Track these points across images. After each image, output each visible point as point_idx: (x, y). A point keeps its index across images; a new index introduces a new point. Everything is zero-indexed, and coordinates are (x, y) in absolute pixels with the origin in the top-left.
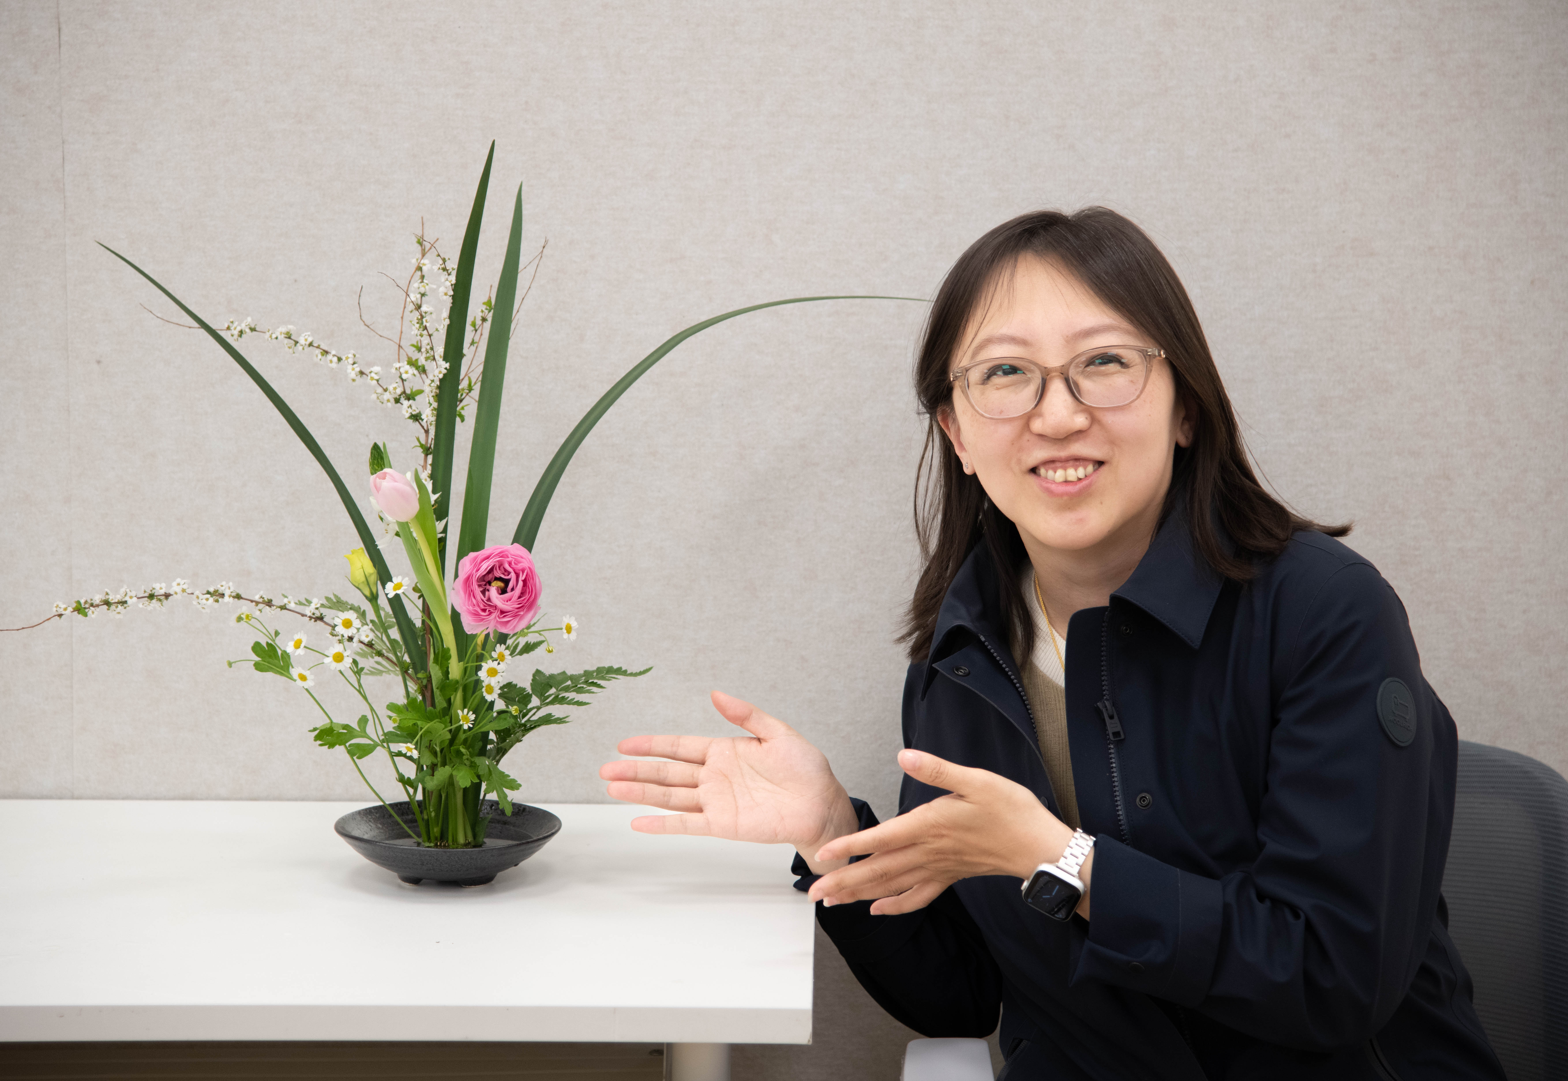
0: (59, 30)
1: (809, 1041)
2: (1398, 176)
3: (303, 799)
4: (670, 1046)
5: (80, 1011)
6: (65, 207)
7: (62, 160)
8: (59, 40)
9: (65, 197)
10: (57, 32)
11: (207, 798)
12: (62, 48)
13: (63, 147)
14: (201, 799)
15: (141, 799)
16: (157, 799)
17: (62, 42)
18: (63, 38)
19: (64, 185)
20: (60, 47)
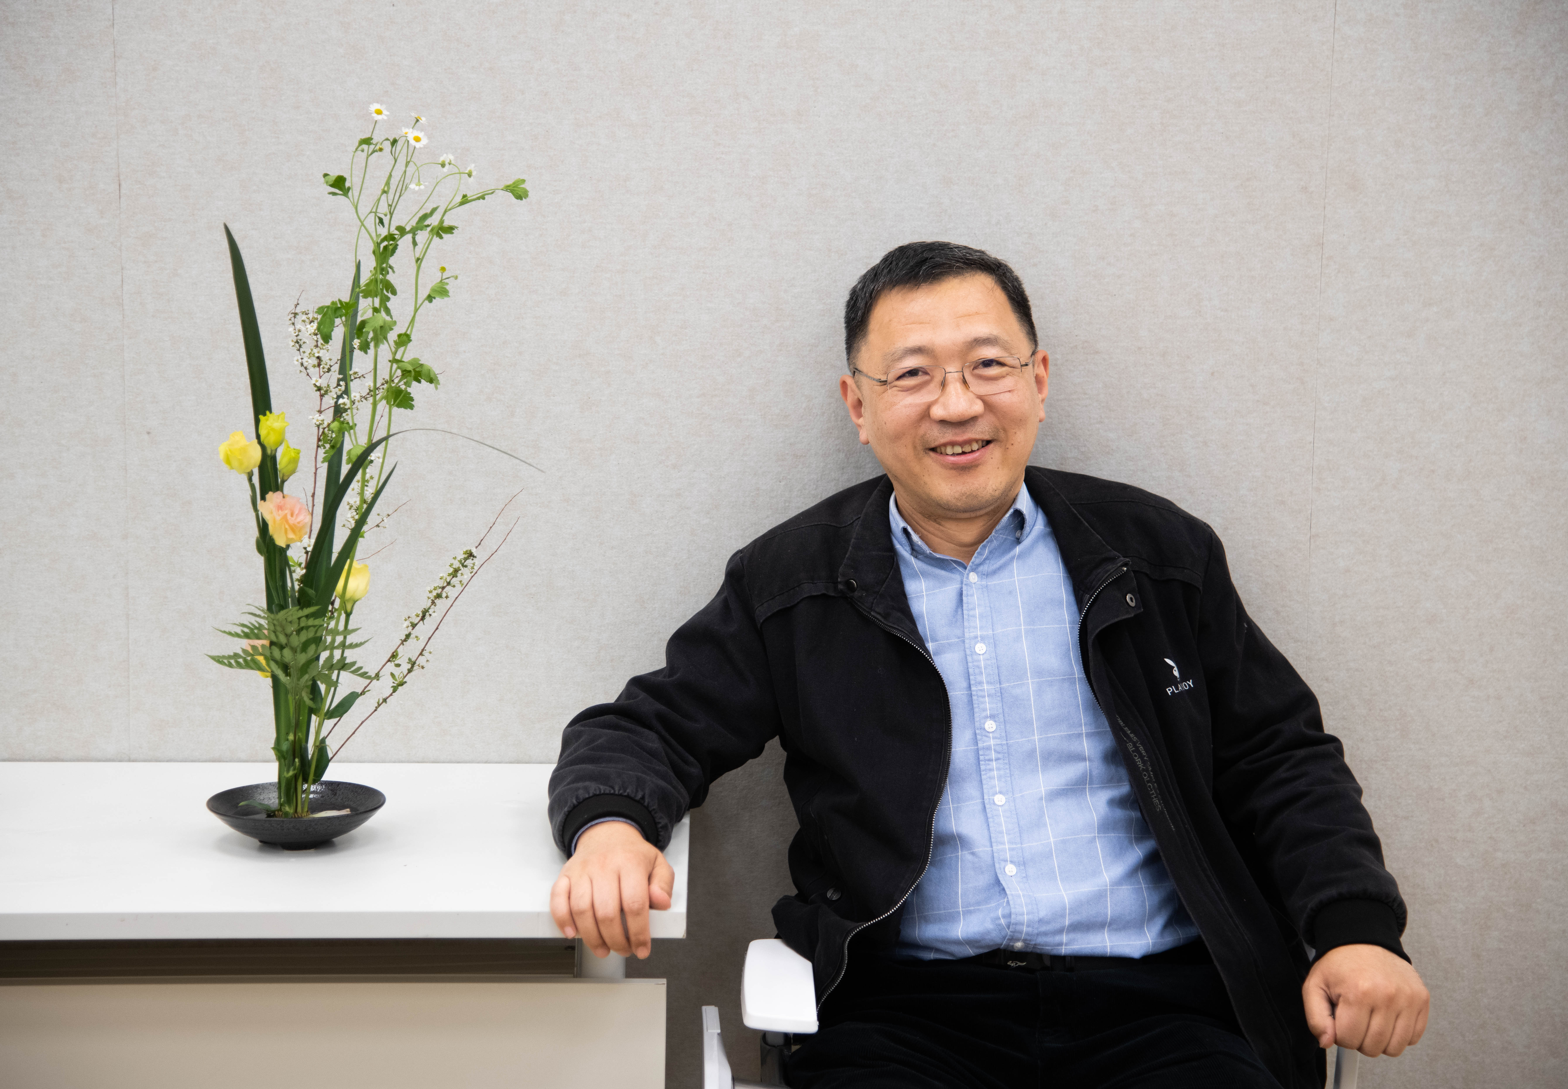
0: (120, 185)
1: (684, 936)
5: (137, 917)
6: (123, 318)
7: (121, 283)
8: (120, 193)
9: (123, 310)
10: (118, 187)
11: (231, 761)
12: (121, 199)
13: (122, 273)
16: (192, 761)
17: (121, 194)
18: (123, 191)
19: (123, 301)
20: (120, 198)
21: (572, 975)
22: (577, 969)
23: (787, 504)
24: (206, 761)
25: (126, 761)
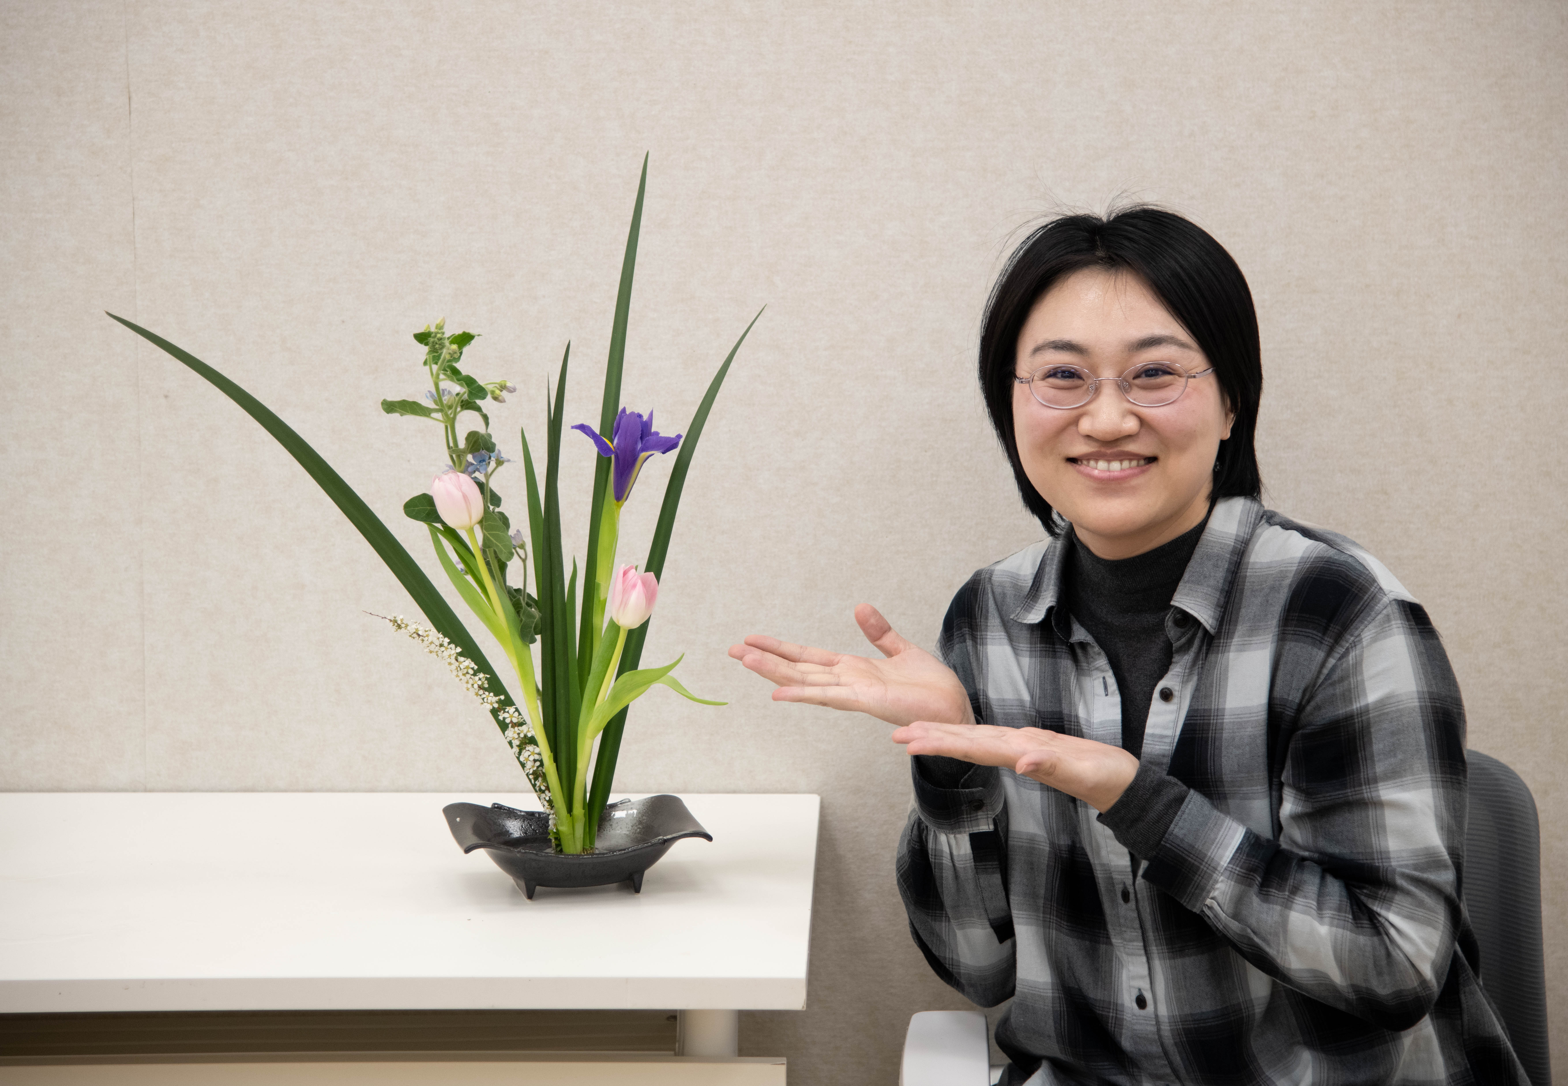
0: (130, 98)
1: (803, 1007)
2: (1337, 221)
3: (353, 791)
4: (683, 1012)
5: (143, 984)
6: (135, 258)
7: (132, 216)
8: (130, 107)
9: (135, 248)
10: (128, 101)
12: (132, 115)
13: (133, 203)
15: (207, 791)
16: (221, 791)
17: (132, 109)
18: (133, 106)
19: (134, 237)
20: (130, 114)
21: (672, 1053)
22: (679, 1045)
23: (934, 479)
24: (237, 791)
25: (142, 791)
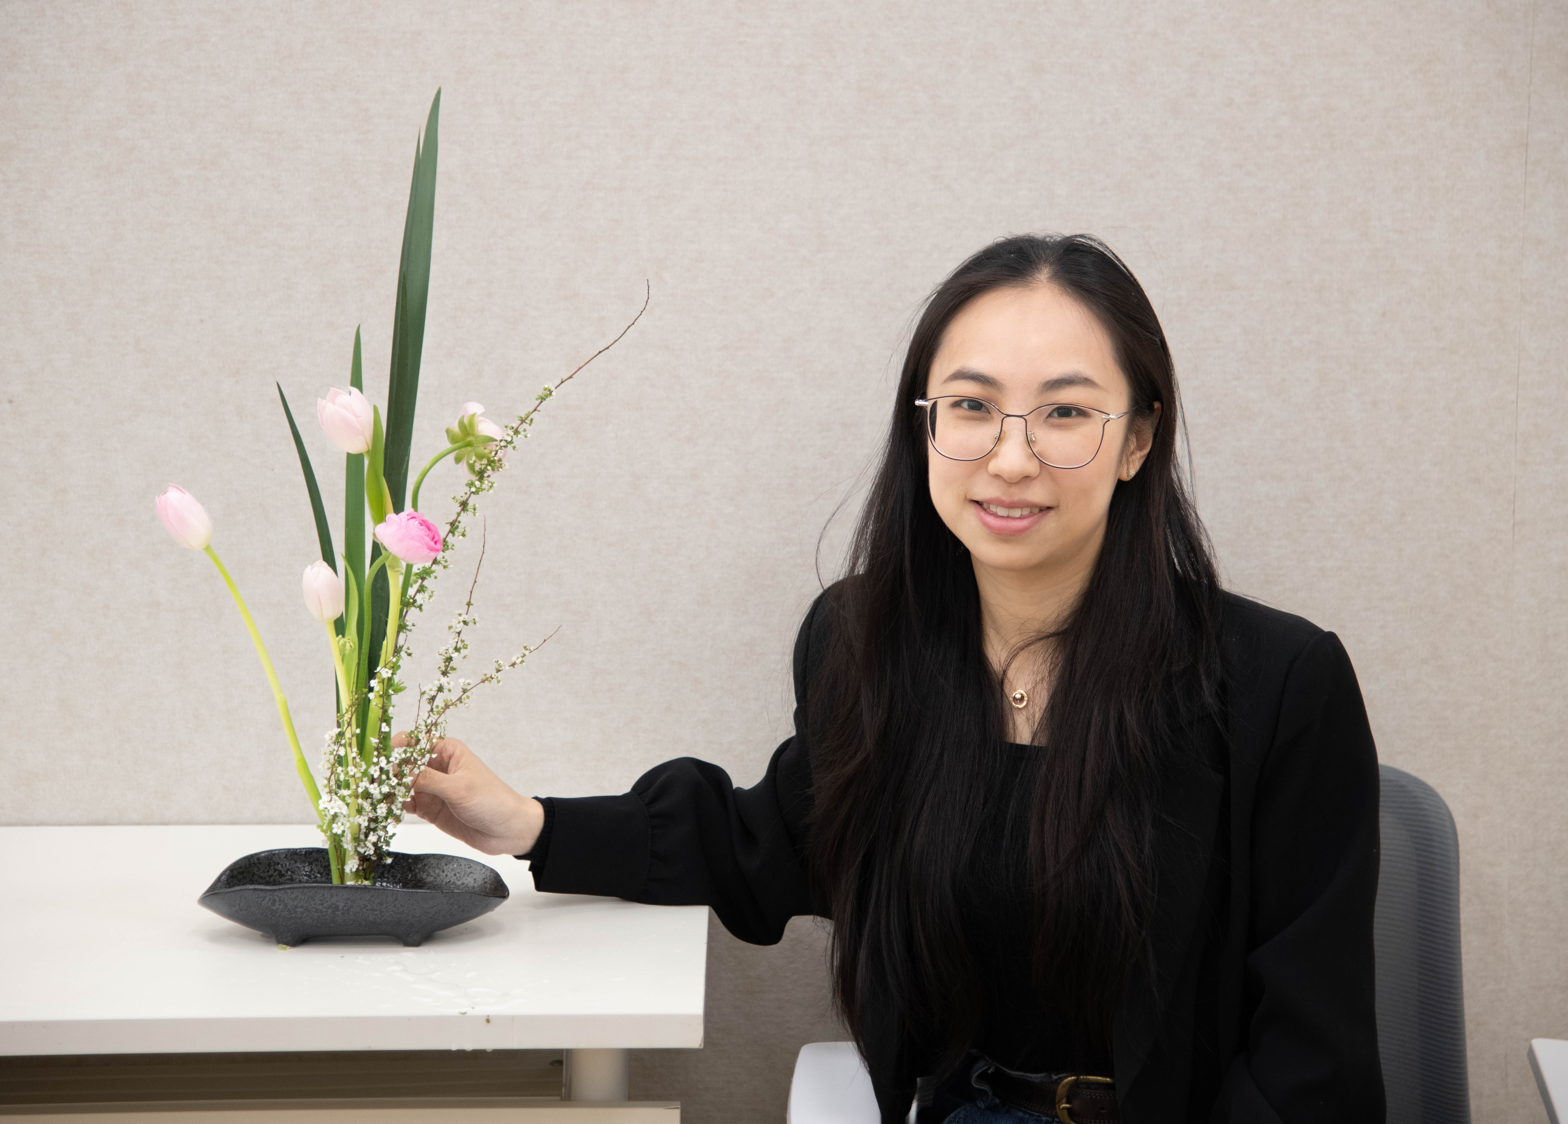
1: (701, 1045)
4: (569, 1052)
11: (119, 824)
14: (114, 825)
21: (559, 1098)
22: (566, 1090)
